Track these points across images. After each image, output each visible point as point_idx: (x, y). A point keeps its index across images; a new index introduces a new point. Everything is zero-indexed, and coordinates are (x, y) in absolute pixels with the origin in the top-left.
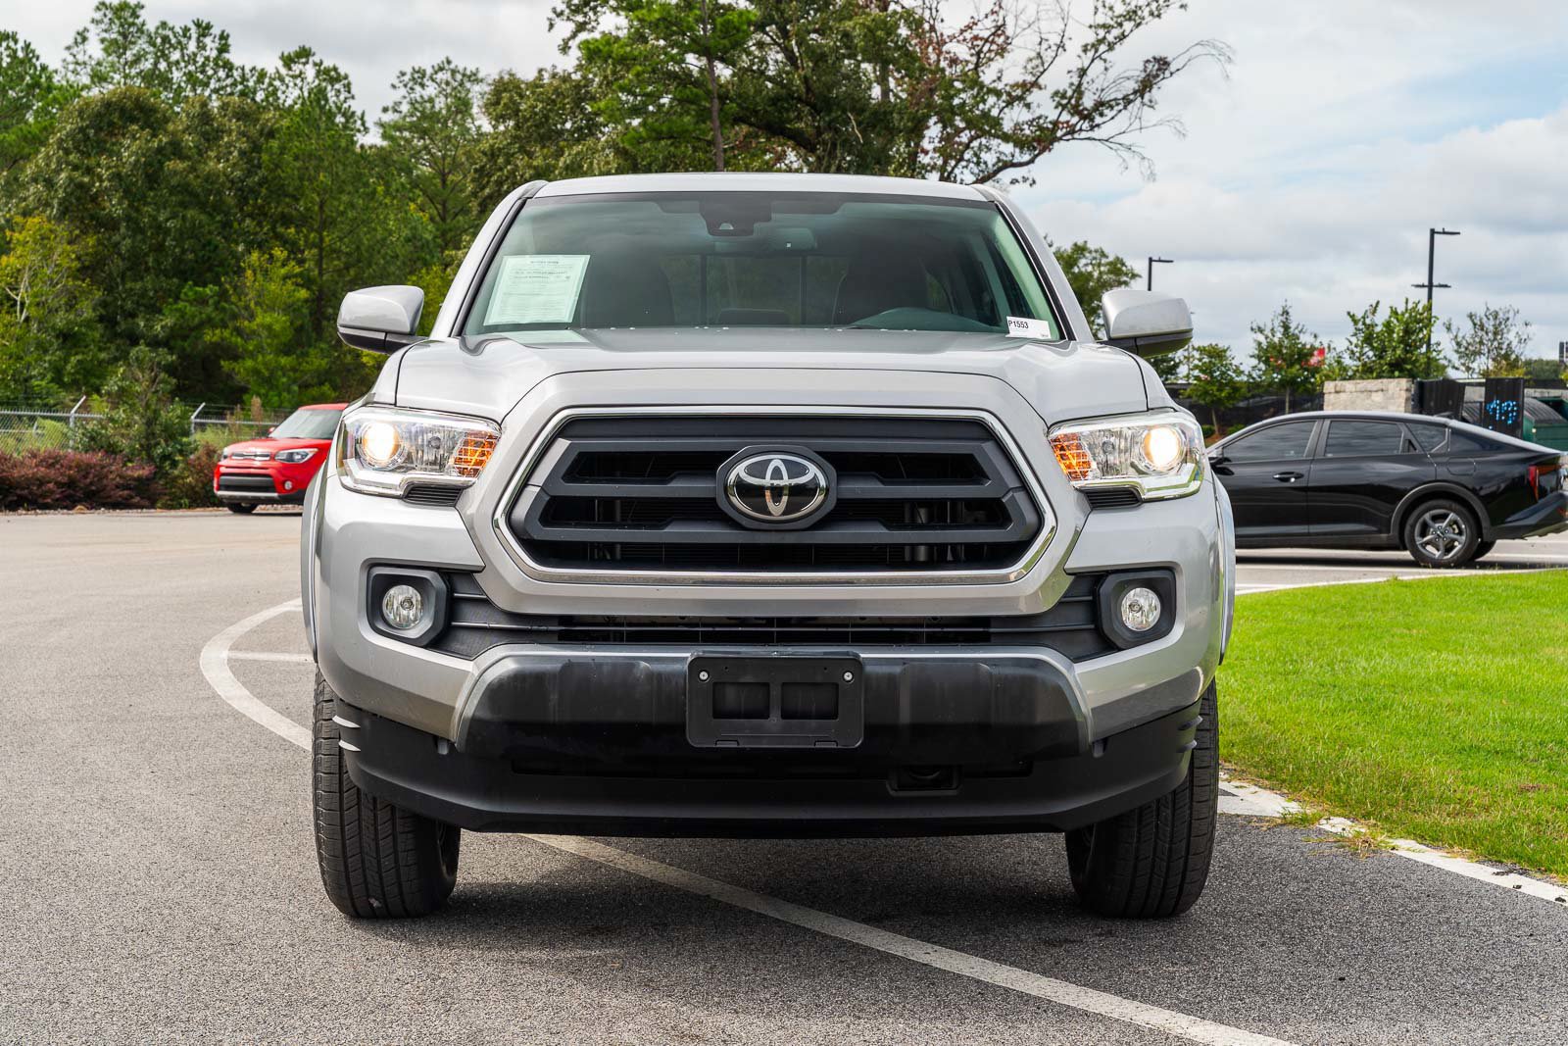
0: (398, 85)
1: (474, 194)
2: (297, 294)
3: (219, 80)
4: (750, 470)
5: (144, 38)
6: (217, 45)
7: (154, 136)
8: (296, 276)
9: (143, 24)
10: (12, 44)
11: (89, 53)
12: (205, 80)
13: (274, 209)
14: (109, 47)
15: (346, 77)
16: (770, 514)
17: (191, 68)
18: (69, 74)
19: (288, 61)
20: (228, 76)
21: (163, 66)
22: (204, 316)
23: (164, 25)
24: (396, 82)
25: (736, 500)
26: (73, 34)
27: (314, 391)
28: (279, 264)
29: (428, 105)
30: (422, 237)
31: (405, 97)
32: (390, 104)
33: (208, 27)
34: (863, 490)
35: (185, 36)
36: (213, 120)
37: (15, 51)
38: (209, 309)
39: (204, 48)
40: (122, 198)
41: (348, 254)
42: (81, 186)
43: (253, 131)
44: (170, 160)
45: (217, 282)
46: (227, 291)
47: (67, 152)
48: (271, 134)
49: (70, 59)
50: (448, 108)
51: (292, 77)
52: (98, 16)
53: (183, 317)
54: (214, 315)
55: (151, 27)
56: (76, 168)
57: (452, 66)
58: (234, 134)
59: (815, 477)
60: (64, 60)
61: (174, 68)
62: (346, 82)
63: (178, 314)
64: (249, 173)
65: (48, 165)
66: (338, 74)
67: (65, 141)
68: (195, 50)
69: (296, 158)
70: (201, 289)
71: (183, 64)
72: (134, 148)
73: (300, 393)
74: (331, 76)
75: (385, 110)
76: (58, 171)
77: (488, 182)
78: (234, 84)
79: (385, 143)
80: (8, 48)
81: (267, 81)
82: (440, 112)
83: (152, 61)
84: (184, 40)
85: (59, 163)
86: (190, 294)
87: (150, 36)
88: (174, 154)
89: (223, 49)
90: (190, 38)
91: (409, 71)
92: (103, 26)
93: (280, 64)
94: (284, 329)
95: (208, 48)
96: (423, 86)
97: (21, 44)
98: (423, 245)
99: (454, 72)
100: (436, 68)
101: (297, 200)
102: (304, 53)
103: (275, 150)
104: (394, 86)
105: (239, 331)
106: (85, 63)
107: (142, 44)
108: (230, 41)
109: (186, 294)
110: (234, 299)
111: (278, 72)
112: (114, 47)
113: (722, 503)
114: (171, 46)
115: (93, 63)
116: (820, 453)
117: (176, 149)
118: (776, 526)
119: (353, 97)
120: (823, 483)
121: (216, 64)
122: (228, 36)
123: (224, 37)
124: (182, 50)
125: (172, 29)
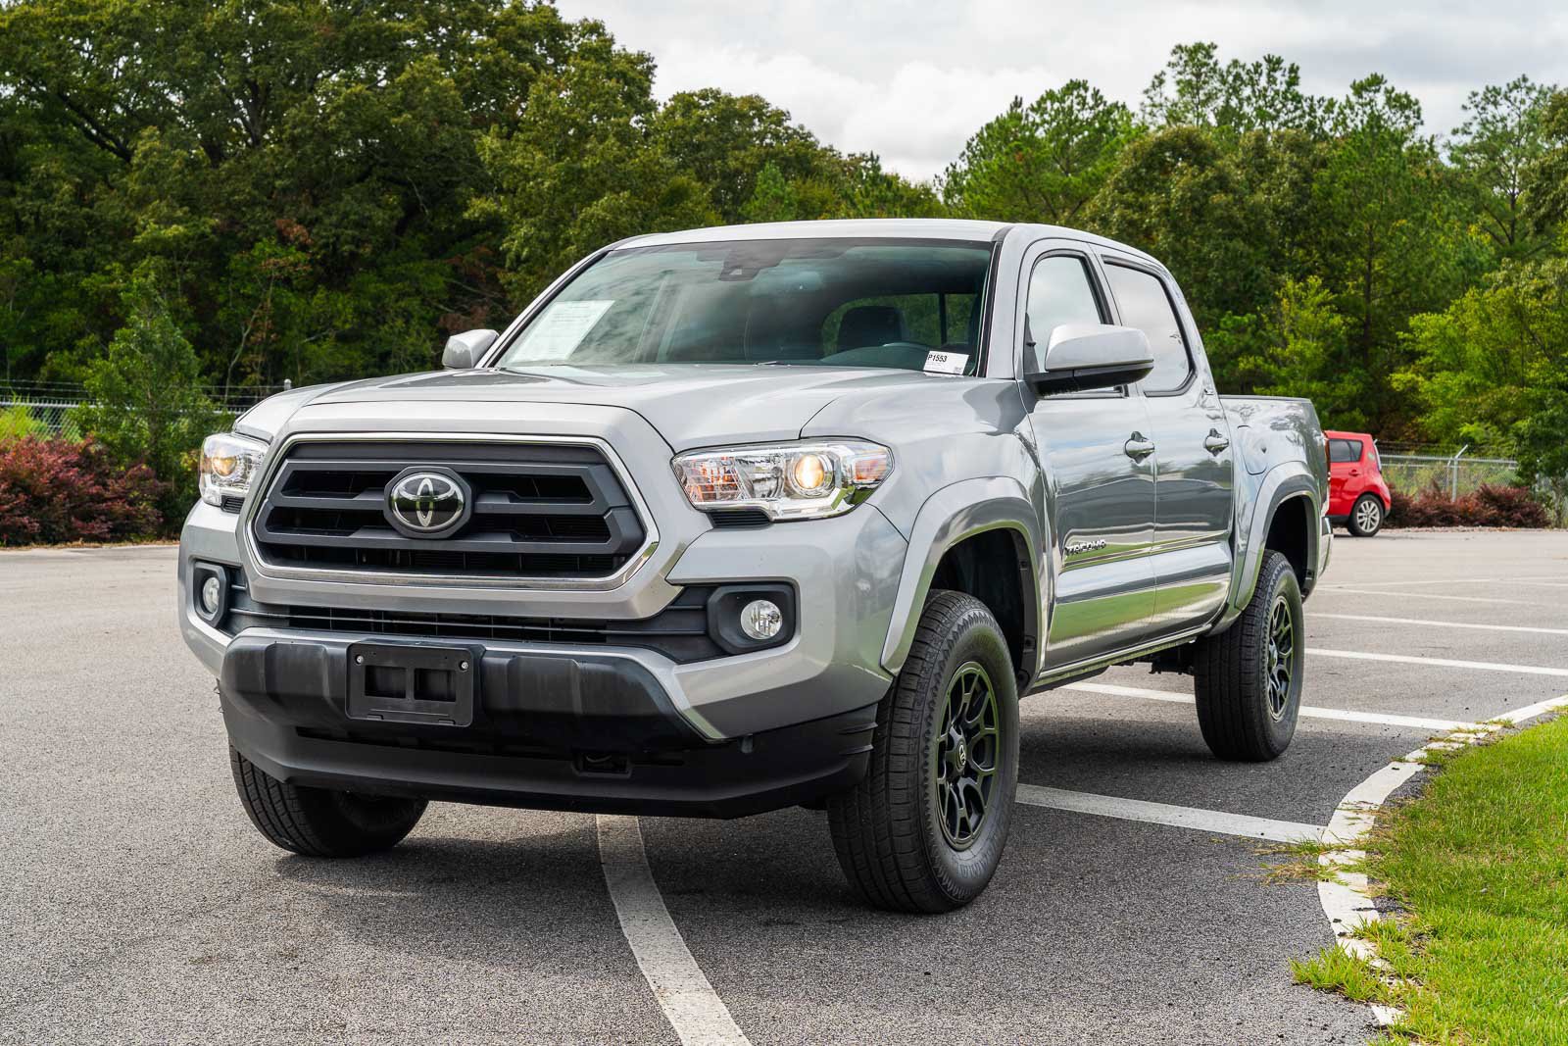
0: (1468, 105)
1: (1529, 214)
2: (1331, 321)
3: (1289, 111)
4: (407, 487)
5: (1217, 77)
6: (1287, 78)
7: (1202, 171)
8: (1330, 303)
9: (1216, 64)
10: (1082, 92)
11: (1165, 95)
12: (1274, 113)
13: (1326, 236)
14: (1183, 89)
15: (1417, 103)
16: (419, 524)
17: (1261, 103)
18: (1147, 116)
19: (1359, 89)
20: (1296, 108)
21: (1234, 102)
22: (1241, 344)
23: (1235, 63)
24: (1467, 103)
25: (398, 514)
26: (1152, 78)
27: (1346, 417)
28: (1313, 292)
29: (1500, 125)
30: (1475, 261)
31: (1475, 118)
32: (1460, 126)
33: (1279, 61)
34: (493, 505)
35: (1256, 72)
36: (1267, 152)
37: (1084, 99)
38: (1247, 337)
39: (1274, 82)
40: (1169, 232)
41: (1396, 280)
42: (1131, 223)
43: (1306, 162)
44: (1215, 193)
45: (1254, 312)
46: (1261, 319)
47: (1122, 191)
48: (1324, 164)
49: (1148, 102)
50: (1520, 126)
51: (1362, 105)
52: (1174, 59)
53: (1220, 345)
54: (1252, 342)
55: (1223, 65)
56: (1128, 206)
57: (1529, 84)
58: (1286, 165)
59: (455, 493)
60: (1142, 104)
61: (1245, 104)
62: (1416, 107)
63: (1217, 343)
64: (1301, 202)
65: (1104, 205)
66: (1410, 101)
67: (1120, 180)
68: (1266, 85)
69: (1347, 186)
70: (1239, 318)
71: (1254, 100)
72: (1181, 184)
73: (1330, 419)
74: (1402, 103)
75: (1455, 132)
76: (1112, 211)
77: (1545, 201)
78: (1301, 117)
79: (1453, 166)
80: (1079, 96)
81: (1336, 110)
82: (1512, 130)
83: (1223, 98)
84: (1256, 77)
85: (1114, 202)
86: (1229, 322)
87: (1222, 75)
88: (1221, 188)
89: (1293, 81)
90: (1261, 74)
91: (1481, 91)
92: (1179, 69)
93: (1351, 92)
94: (1315, 355)
95: (1278, 82)
96: (1495, 104)
97: (1091, 92)
98: (1476, 269)
99: (1529, 90)
100: (1511, 86)
101: (1346, 227)
102: (1376, 81)
103: (1325, 179)
104: (1464, 107)
105: (1274, 359)
106: (1161, 105)
107: (1216, 84)
108: (1300, 73)
109: (1225, 322)
110: (1269, 327)
111: (1348, 100)
112: (1187, 88)
113: (387, 516)
114: (1243, 82)
115: (1169, 104)
116: (460, 474)
117: (1223, 183)
118: (424, 536)
119: (1422, 123)
120: (460, 497)
121: (1286, 98)
122: (1298, 68)
123: (1294, 70)
124: (1253, 86)
125: (1243, 67)
